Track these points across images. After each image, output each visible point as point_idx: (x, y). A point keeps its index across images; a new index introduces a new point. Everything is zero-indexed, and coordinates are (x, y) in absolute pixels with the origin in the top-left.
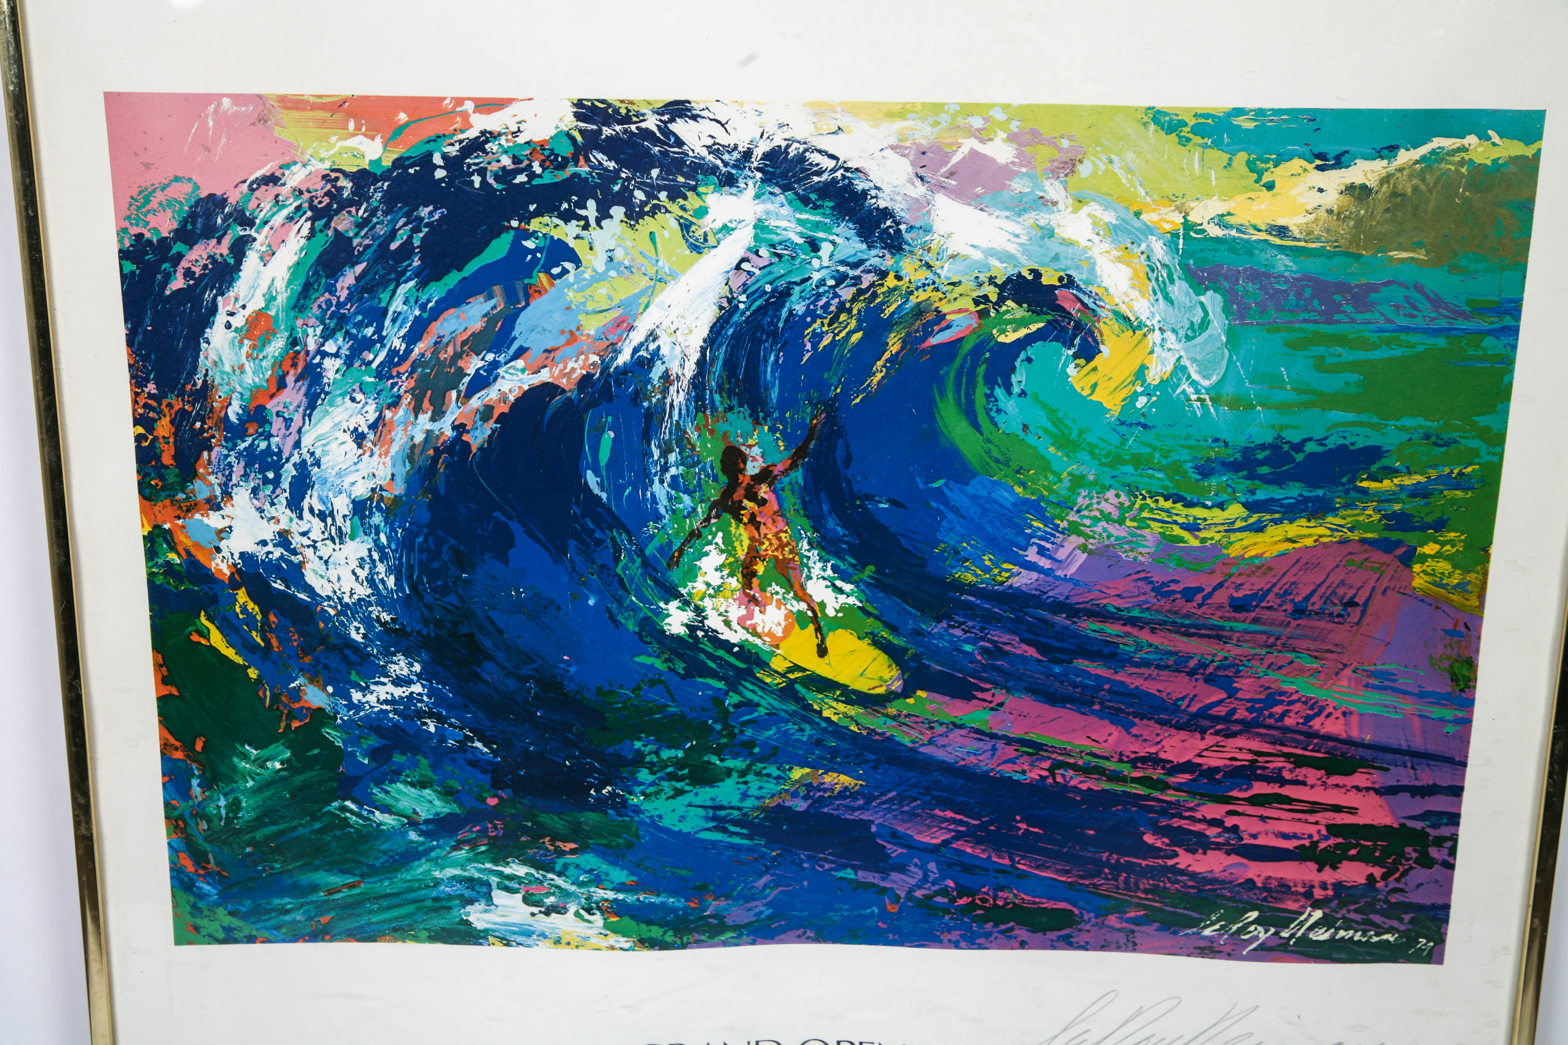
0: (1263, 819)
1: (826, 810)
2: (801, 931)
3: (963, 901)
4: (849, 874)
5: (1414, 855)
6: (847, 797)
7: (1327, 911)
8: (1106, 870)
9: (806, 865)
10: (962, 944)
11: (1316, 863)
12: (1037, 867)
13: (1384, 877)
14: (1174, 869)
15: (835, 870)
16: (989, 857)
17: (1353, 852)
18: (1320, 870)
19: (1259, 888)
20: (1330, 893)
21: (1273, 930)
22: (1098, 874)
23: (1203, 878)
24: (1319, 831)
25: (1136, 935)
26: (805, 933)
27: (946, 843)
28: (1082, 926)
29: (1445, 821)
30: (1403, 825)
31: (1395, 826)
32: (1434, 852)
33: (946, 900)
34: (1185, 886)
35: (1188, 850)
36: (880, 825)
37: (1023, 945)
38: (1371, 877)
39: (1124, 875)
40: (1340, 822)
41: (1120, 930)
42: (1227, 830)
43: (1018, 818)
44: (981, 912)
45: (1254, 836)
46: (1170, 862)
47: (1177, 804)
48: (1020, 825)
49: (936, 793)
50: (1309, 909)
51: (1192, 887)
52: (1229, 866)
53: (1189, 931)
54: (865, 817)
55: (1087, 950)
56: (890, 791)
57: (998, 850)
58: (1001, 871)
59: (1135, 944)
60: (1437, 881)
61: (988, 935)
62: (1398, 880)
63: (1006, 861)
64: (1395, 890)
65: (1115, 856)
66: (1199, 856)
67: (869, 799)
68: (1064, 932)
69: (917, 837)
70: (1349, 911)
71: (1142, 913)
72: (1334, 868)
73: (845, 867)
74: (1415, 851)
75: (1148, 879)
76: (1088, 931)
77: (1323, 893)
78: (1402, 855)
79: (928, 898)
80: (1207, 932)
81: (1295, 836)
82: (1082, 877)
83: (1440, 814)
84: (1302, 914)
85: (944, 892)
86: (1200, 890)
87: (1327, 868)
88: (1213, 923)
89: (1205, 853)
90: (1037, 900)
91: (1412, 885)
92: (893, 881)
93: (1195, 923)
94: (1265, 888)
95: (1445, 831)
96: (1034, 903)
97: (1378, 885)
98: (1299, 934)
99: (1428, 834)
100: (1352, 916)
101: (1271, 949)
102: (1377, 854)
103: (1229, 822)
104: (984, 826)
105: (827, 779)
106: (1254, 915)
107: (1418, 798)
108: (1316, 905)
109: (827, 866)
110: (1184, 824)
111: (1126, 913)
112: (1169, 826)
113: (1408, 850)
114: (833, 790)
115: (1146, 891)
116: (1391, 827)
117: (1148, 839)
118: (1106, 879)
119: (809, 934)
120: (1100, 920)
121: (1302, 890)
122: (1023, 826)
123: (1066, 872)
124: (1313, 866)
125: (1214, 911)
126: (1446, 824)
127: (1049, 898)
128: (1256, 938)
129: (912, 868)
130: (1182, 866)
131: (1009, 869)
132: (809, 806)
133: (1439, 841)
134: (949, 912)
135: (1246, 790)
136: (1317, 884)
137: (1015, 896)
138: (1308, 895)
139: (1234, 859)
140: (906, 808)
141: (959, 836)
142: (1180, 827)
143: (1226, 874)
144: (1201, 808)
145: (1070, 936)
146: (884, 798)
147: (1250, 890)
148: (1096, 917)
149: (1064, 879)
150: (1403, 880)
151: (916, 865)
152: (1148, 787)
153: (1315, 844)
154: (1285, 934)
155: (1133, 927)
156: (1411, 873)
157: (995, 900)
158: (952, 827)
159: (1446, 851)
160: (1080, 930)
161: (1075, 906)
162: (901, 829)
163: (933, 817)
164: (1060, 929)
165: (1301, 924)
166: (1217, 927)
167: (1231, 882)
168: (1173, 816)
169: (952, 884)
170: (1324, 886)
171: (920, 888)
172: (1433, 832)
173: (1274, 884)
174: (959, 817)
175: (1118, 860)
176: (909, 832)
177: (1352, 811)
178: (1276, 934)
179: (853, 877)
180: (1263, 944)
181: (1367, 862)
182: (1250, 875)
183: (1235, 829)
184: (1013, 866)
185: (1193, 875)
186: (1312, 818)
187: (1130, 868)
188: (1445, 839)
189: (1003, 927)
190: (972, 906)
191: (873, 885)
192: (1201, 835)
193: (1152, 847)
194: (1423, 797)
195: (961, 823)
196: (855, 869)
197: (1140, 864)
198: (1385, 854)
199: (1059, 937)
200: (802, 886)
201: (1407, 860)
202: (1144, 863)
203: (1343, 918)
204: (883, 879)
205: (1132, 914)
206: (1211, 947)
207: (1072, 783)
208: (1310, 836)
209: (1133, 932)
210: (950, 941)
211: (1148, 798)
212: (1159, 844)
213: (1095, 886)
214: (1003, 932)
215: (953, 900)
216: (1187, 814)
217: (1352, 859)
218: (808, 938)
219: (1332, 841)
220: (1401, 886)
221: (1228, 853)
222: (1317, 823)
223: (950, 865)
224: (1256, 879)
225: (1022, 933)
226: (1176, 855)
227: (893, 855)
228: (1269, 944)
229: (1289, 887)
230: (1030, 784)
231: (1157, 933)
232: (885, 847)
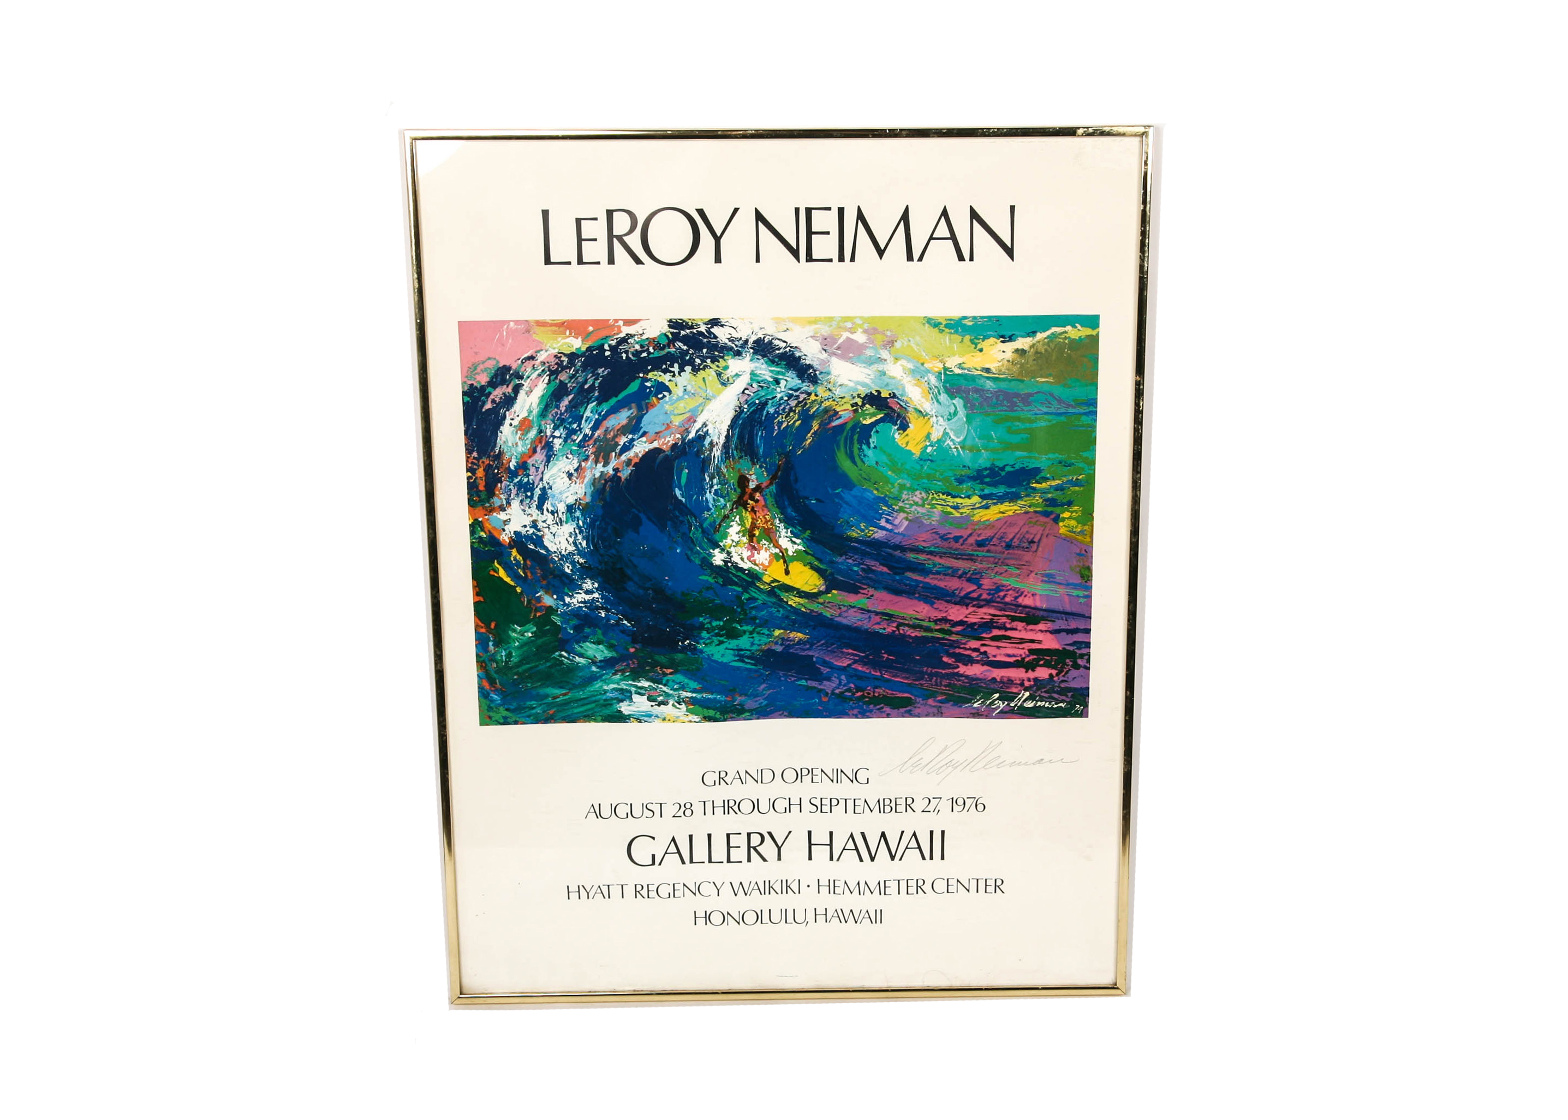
0: (998, 647)
1: (791, 651)
2: (781, 713)
3: (859, 694)
4: (803, 682)
5: (1071, 663)
6: (801, 644)
7: (1031, 692)
8: (926, 676)
9: (782, 679)
10: (859, 716)
11: (1025, 668)
12: (893, 676)
13: (1057, 675)
14: (958, 674)
15: (795, 680)
16: (870, 672)
17: (1042, 662)
18: (1026, 672)
19: (998, 682)
20: (1032, 683)
21: (1006, 703)
22: (922, 679)
23: (972, 678)
24: (1025, 653)
25: (942, 708)
26: (783, 713)
27: (849, 665)
28: (916, 705)
29: (1083, 646)
30: (1064, 649)
31: (1061, 649)
32: (1080, 662)
33: (850, 694)
34: (964, 682)
35: (964, 664)
36: (817, 657)
37: (888, 716)
38: (1051, 675)
39: (935, 678)
40: (1034, 648)
41: (934, 706)
42: (981, 653)
43: (883, 652)
44: (867, 699)
45: (995, 656)
46: (956, 671)
47: (957, 641)
48: (884, 655)
49: (845, 641)
50: (1023, 691)
51: (967, 683)
52: (983, 672)
53: (967, 705)
54: (810, 654)
55: (919, 717)
56: (821, 640)
57: (875, 669)
58: (876, 678)
59: (942, 713)
60: (1082, 676)
61: (871, 711)
62: (1064, 676)
63: (878, 674)
64: (1063, 681)
65: (930, 669)
66: (969, 667)
67: (812, 645)
68: (908, 709)
69: (835, 663)
70: (1042, 692)
71: (944, 697)
72: (1033, 670)
73: (801, 679)
74: (1071, 661)
75: (946, 679)
76: (919, 708)
77: (1029, 683)
78: (1065, 664)
79: (842, 693)
80: (975, 705)
81: (1014, 656)
82: (915, 680)
83: (1081, 643)
84: (1020, 694)
85: (849, 690)
86: (971, 684)
87: (1030, 671)
88: (978, 701)
89: (972, 665)
90: (894, 693)
91: (1070, 679)
92: (825, 686)
93: (969, 701)
94: (1001, 682)
95: (1084, 651)
96: (893, 694)
97: (1055, 679)
98: (1019, 705)
99: (1076, 653)
100: (1043, 694)
101: (1006, 713)
102: (1053, 663)
103: (983, 649)
104: (867, 657)
105: (791, 635)
106: (997, 695)
107: (1070, 635)
108: (1026, 689)
109: (793, 679)
110: (961, 651)
111: (936, 697)
112: (954, 653)
113: (1068, 660)
114: (794, 641)
115: (945, 686)
116: (1058, 650)
117: (945, 659)
118: (926, 681)
119: (785, 713)
120: (924, 702)
121: (1019, 682)
122: (886, 656)
123: (907, 678)
124: (1024, 670)
125: (978, 694)
126: (1085, 648)
127: (900, 692)
128: (999, 707)
129: (833, 679)
130: (961, 672)
131: (881, 678)
132: (784, 649)
133: (1082, 656)
134: (852, 700)
135: (989, 633)
136: (1026, 679)
137: (884, 691)
138: (1022, 684)
139: (986, 668)
140: (829, 649)
141: (855, 662)
142: (959, 653)
143: (982, 675)
144: (969, 643)
145: (910, 710)
146: (819, 644)
147: (994, 683)
148: (923, 700)
149: (906, 682)
150: (1066, 676)
151: (835, 677)
152: (944, 634)
153: (1023, 659)
154: (1012, 704)
155: (940, 704)
156: (1070, 672)
157: (874, 693)
158: (852, 657)
159: (1085, 661)
160: (915, 707)
161: (912, 695)
162: (827, 659)
163: (843, 653)
164: (906, 707)
165: (1020, 699)
166: (980, 702)
167: (985, 679)
168: (956, 647)
169: (853, 686)
170: (1029, 680)
171: (838, 688)
172: (1079, 652)
173: (1005, 679)
174: (855, 652)
175: (931, 671)
176: (832, 661)
177: (1039, 642)
178: (1008, 704)
179: (805, 684)
180: (1002, 710)
181: (1048, 667)
182: (994, 675)
183: (985, 653)
184: (881, 676)
185: (967, 677)
186: (1021, 646)
187: (937, 674)
188: (1084, 655)
189: (878, 707)
190: (863, 697)
191: (815, 688)
192: (969, 656)
193: (947, 663)
194: (1072, 634)
195: (856, 655)
196: (806, 680)
197: (941, 673)
198: (1057, 663)
199: (906, 712)
200: (781, 690)
201: (1067, 666)
202: (943, 672)
203: (1039, 696)
204: (820, 684)
205: (939, 698)
206: (978, 713)
207: (908, 633)
208: (1021, 655)
209: (941, 707)
210: (853, 715)
211: (943, 639)
212: (950, 662)
213: (922, 685)
214: (879, 709)
215: (854, 694)
216: (962, 646)
217: (1041, 666)
218: (785, 716)
219: (1031, 657)
220: (1065, 679)
221: (983, 665)
222: (1023, 649)
223: (851, 677)
224: (997, 677)
225: (887, 710)
226: (958, 667)
227: (825, 672)
228: (1005, 710)
229: (1013, 681)
230: (888, 634)
231: (952, 707)
232: (820, 668)
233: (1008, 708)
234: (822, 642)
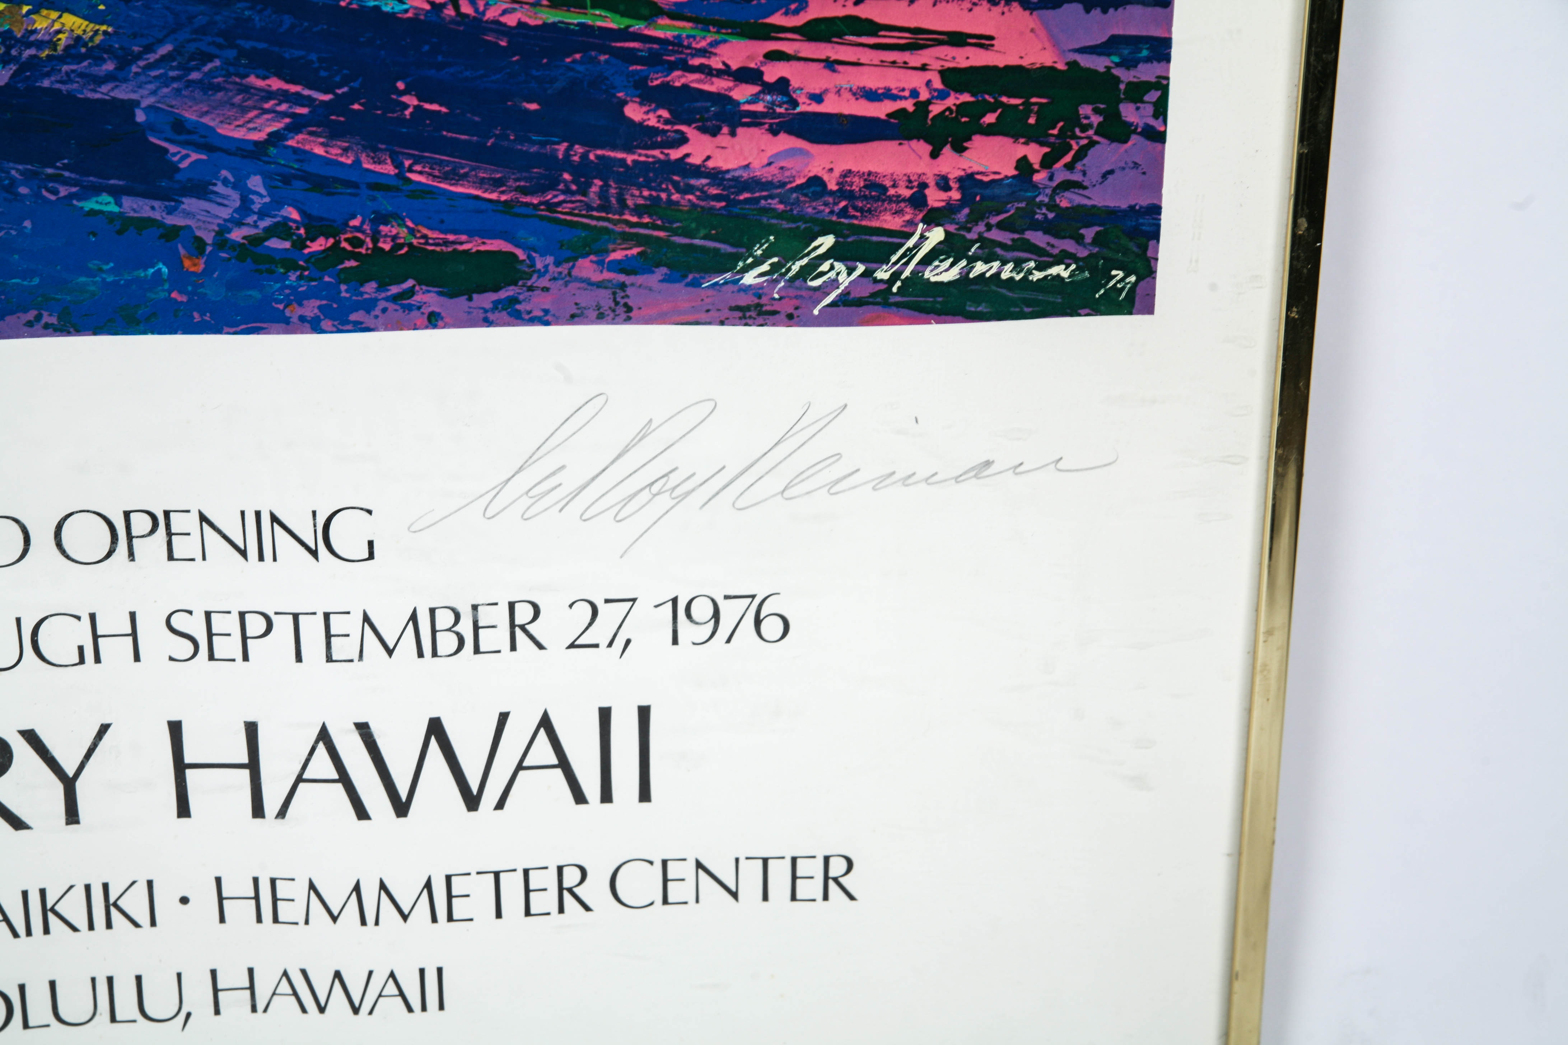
0: (831, 65)
1: (46, 83)
2: (31, 315)
3: (318, 245)
4: (105, 203)
5: (1096, 120)
6: (80, 58)
7: (952, 228)
8: (567, 176)
9: (23, 190)
10: (325, 324)
11: (927, 141)
12: (445, 178)
13: (1047, 162)
14: (682, 167)
15: (82, 196)
16: (357, 162)
17: (990, 118)
18: (934, 155)
19: (832, 193)
20: (955, 195)
21: (861, 268)
22: (552, 184)
23: (735, 179)
24: (928, 83)
25: (629, 291)
26: (38, 318)
27: (275, 138)
28: (533, 281)
29: (1145, 53)
30: (1073, 65)
31: (1061, 66)
32: (1129, 113)
33: (287, 245)
34: (705, 196)
35: (703, 130)
36: (150, 108)
37: (433, 321)
38: (1023, 164)
39: (598, 182)
40: (964, 64)
41: (599, 285)
42: (768, 88)
43: (401, 85)
44: (352, 263)
45: (817, 98)
46: (675, 154)
47: (677, 43)
48: (405, 99)
49: (248, 45)
50: (921, 226)
51: (717, 198)
52: (776, 155)
53: (719, 279)
54: (122, 93)
55: (547, 323)
56: (161, 42)
57: (372, 149)
58: (378, 186)
59: (629, 309)
60: (1136, 165)
61: (368, 306)
62: (1070, 167)
63: (388, 169)
64: (1067, 185)
65: (579, 149)
66: (723, 139)
67: (125, 60)
68: (503, 294)
69: (225, 130)
70: (989, 227)
71: (635, 251)
72: (960, 149)
73: (97, 190)
74: (1096, 111)
75: (640, 187)
76: (546, 289)
77: (944, 196)
78: (1074, 121)
79: (255, 241)
80: (749, 279)
81: (888, 95)
82: (525, 191)
83: (1135, 41)
84: (909, 235)
85: (282, 229)
86: (731, 203)
87: (947, 150)
88: (758, 263)
89: (733, 134)
90: (451, 237)
91: (1094, 175)
92: (188, 214)
93: (725, 263)
94: (843, 193)
95: (1146, 73)
96: (446, 243)
97: (1037, 177)
98: (907, 273)
99: (1117, 80)
100: (995, 235)
101: (860, 303)
102: (1032, 121)
103: (772, 73)
104: (340, 104)
105: (41, 23)
106: (827, 242)
107: (1096, 12)
108: (932, 219)
109: (63, 191)
110: (693, 80)
111: (607, 252)
112: (666, 87)
113: (1085, 110)
114: (53, 45)
115: (638, 210)
116: (1052, 69)
117: (634, 112)
118: (568, 191)
119: (46, 318)
120: (564, 269)
121: (907, 193)
122: (411, 100)
123: (497, 184)
124: (923, 148)
125: (756, 240)
126: (1148, 60)
127: (471, 234)
128: (835, 283)
129: (220, 188)
130: (696, 160)
131: (394, 182)
132: (13, 77)
133: (1137, 91)
134: (296, 267)
135: (796, 12)
136: (931, 182)
137: (412, 231)
138: (918, 201)
139: (786, 142)
140: (195, 76)
141: (297, 125)
142: (685, 87)
143: (773, 169)
144: (720, 50)
145: (514, 300)
146: (152, 57)
147: (816, 196)
148: (557, 264)
149: (494, 196)
150: (1079, 166)
151: (225, 182)
152: (623, 15)
153: (923, 107)
154: (883, 274)
155: (622, 278)
156: (1091, 152)
157: (375, 241)
158: (283, 107)
159: (1149, 110)
160: (531, 289)
161: (517, 246)
162: (190, 116)
163: (246, 89)
164: (496, 289)
165: (910, 254)
166: (765, 267)
167: (783, 184)
168: (672, 67)
169: (295, 215)
170: (944, 184)
171: (240, 224)
172: (1126, 76)
173: (858, 184)
174: (294, 88)
175: (584, 156)
176: (206, 120)
177: (984, 42)
178: (867, 274)
179: (115, 209)
180: (846, 293)
181: (1015, 137)
182: (816, 168)
183: (782, 85)
184: (400, 176)
185: (716, 176)
186: (915, 59)
187: (605, 168)
188: (1147, 87)
189: (394, 290)
190: (335, 254)
191: (150, 222)
192: (722, 99)
193: (641, 128)
194: (1105, 11)
195: (298, 100)
196: (117, 193)
197: (623, 161)
198: (1046, 120)
199: (496, 305)
200: (21, 231)
201: (1084, 128)
202: (630, 159)
203: (981, 239)
204: (170, 211)
205: (617, 255)
206: (759, 306)
207: (490, 15)
208: (914, 93)
209: (623, 286)
210: (302, 319)
211: (625, 34)
212: (652, 122)
213: (551, 207)
214: (395, 298)
215: (300, 244)
216: (696, 62)
217: (990, 131)
218: (47, 326)
219: (952, 101)
220: (1076, 177)
221: (774, 132)
222: (924, 68)
223: (286, 180)
224: (826, 178)
225: (429, 299)
226: (683, 140)
227: (184, 165)
228: (855, 294)
229: (885, 189)
230: (415, 20)
231: (665, 285)
232: (166, 151)
233: (866, 291)
234: (165, 49)
